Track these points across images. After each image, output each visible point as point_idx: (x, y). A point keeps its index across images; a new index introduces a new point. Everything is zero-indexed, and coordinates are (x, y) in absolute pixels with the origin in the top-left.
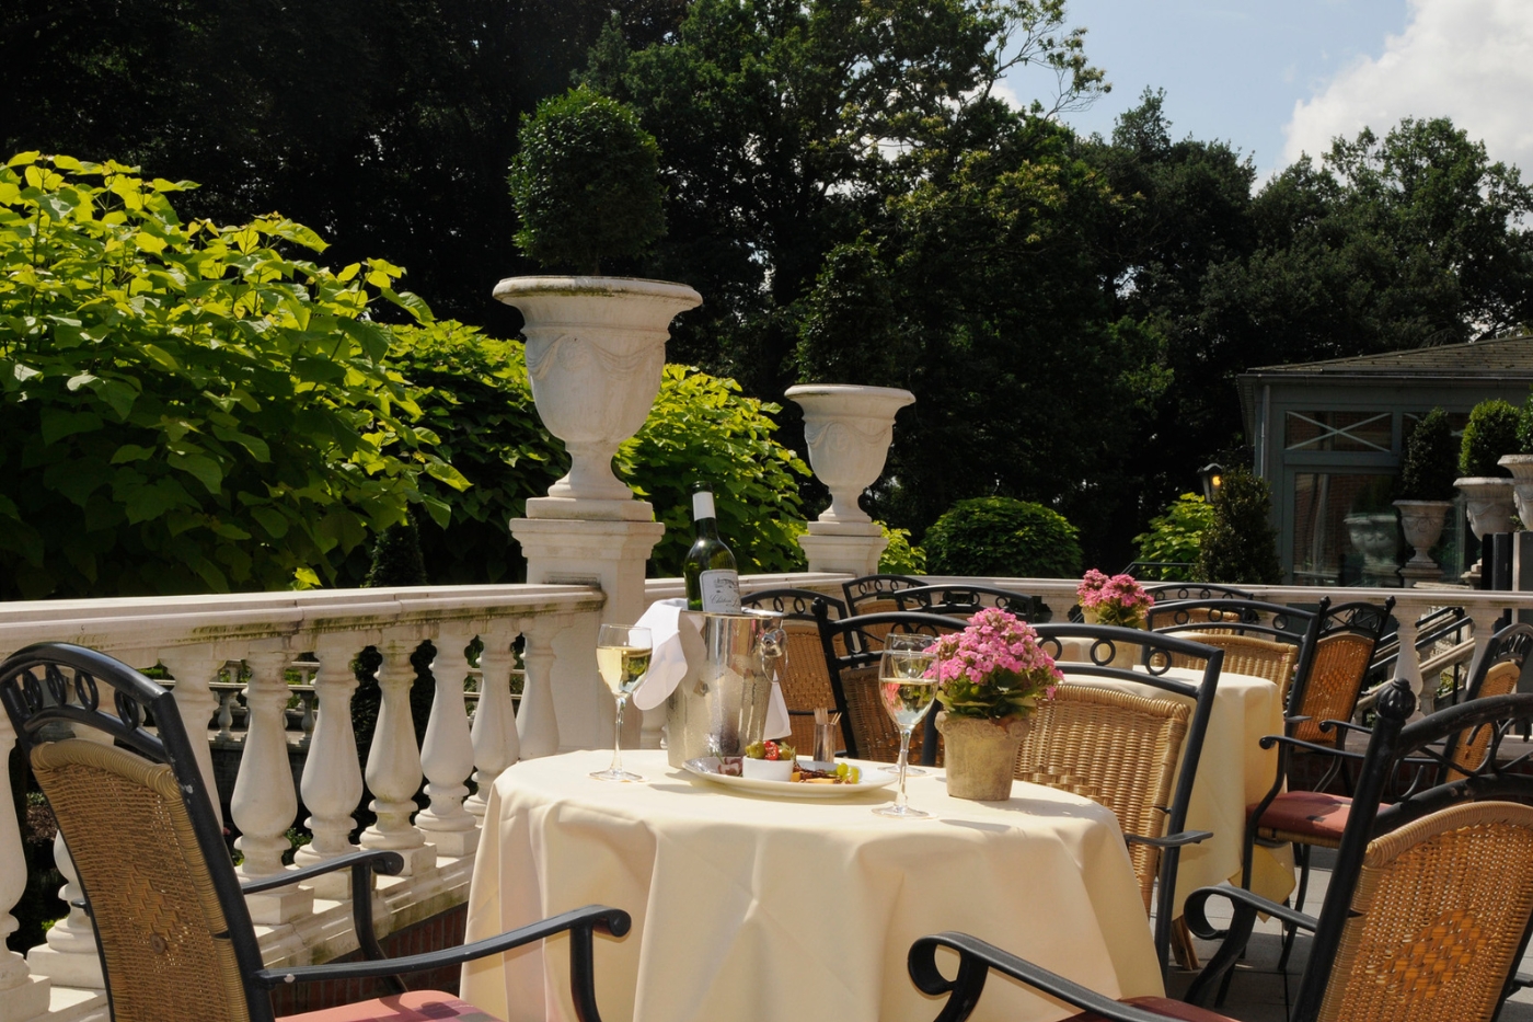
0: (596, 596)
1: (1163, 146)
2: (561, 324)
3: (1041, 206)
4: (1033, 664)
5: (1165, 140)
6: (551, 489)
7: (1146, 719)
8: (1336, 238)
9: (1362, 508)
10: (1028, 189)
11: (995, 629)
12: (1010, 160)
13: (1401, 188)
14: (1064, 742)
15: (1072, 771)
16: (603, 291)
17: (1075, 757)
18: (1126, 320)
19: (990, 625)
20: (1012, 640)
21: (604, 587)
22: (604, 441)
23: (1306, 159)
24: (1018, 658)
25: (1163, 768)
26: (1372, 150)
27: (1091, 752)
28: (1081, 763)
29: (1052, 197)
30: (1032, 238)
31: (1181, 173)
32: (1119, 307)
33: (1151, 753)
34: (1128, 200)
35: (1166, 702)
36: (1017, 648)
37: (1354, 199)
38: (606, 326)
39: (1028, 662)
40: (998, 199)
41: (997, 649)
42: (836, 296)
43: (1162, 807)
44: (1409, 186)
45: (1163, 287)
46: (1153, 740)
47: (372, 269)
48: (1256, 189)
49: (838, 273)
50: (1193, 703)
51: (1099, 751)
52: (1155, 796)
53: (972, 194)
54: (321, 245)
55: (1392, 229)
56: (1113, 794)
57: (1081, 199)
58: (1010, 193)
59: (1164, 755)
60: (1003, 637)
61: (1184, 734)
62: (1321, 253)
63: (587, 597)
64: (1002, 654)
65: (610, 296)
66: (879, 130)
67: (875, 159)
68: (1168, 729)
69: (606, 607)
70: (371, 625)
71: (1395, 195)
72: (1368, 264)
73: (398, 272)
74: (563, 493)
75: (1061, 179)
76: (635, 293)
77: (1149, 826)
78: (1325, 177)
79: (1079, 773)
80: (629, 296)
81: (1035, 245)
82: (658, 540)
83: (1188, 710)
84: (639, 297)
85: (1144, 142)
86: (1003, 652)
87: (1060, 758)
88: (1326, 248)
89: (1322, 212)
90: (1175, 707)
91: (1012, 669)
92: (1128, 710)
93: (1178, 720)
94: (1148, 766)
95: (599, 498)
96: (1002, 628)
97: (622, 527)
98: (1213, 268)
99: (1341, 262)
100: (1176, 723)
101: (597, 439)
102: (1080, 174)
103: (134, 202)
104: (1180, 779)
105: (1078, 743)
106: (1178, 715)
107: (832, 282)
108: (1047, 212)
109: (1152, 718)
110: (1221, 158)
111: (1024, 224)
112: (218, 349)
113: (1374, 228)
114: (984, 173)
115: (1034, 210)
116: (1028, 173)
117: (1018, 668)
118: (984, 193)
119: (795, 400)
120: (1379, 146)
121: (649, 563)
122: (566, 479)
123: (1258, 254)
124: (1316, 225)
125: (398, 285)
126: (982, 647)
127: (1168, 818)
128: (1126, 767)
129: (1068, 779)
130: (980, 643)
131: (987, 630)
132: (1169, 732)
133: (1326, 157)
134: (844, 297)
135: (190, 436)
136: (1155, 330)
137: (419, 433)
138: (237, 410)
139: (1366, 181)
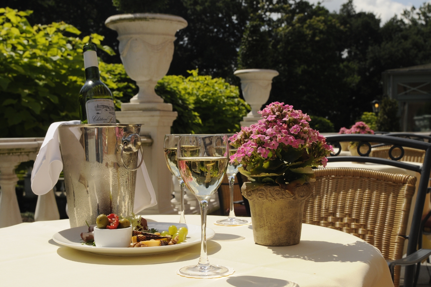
0: (149, 141)
1: (354, 13)
2: (130, 34)
3: (319, 29)
4: (308, 140)
5: (355, 12)
6: (132, 100)
7: (390, 185)
8: (406, 38)
9: (419, 114)
10: (315, 25)
11: (277, 117)
12: (310, 17)
13: (424, 23)
14: (344, 199)
15: (350, 215)
16: (145, 19)
17: (351, 207)
18: (345, 63)
19: (274, 114)
20: (290, 124)
21: (152, 137)
22: (150, 80)
23: (396, 16)
24: (297, 137)
25: (402, 213)
26: (415, 12)
27: (360, 205)
28: (355, 211)
29: (322, 26)
30: (317, 38)
31: (360, 21)
32: (343, 60)
33: (394, 204)
34: (345, 27)
35: (402, 175)
36: (295, 129)
37: (410, 26)
38: (148, 34)
39: (305, 140)
40: (307, 28)
41: (280, 132)
42: (250, 39)
43: (403, 235)
44: (426, 21)
45: (355, 54)
46: (396, 197)
47: (93, 38)
48: (382, 25)
49: (251, 32)
50: (419, 176)
51: (365, 204)
52: (398, 229)
53: (299, 27)
54: (78, 32)
55: (422, 34)
56: (374, 228)
57: (331, 27)
58: (310, 27)
59: (403, 204)
60: (285, 122)
61: (413, 193)
62: (401, 42)
63: (144, 141)
64: (284, 135)
65: (148, 21)
66: (271, 11)
67: (270, 20)
68: (404, 190)
69: (154, 145)
70: (21, 153)
71: (422, 25)
72: (416, 45)
73: (102, 38)
74: (135, 101)
75: (325, 22)
76: (158, 19)
77: (396, 247)
78: (401, 21)
79: (354, 217)
80: (156, 20)
81: (318, 41)
82: (175, 118)
83: (415, 180)
84: (160, 21)
85: (349, 12)
86: (285, 133)
87: (343, 208)
88: (403, 41)
89: (401, 30)
90: (408, 178)
91: (293, 146)
92: (380, 180)
93: (410, 185)
94: (394, 212)
95: (149, 102)
96: (284, 116)
97: (157, 113)
98: (370, 48)
99: (408, 44)
100: (409, 187)
101: (147, 79)
102: (330, 21)
103: (14, 19)
104: (413, 219)
105: (353, 199)
106: (410, 182)
107: (249, 35)
108: (321, 32)
109: (394, 184)
110: (371, 16)
111: (314, 35)
112: (41, 66)
113: (417, 34)
114: (302, 21)
115: (317, 31)
116: (315, 20)
117: (298, 145)
118: (302, 27)
119: (238, 76)
120: (417, 10)
121: (172, 127)
122: (137, 96)
123: (384, 43)
124: (400, 34)
125: (103, 43)
126: (269, 131)
127: (407, 242)
128: (380, 213)
129: (348, 220)
130: (267, 128)
131: (272, 118)
132: (405, 192)
133: (402, 15)
134: (253, 40)
135: (29, 95)
136: (355, 65)
137: (115, 94)
138: (46, 86)
139: (413, 21)
